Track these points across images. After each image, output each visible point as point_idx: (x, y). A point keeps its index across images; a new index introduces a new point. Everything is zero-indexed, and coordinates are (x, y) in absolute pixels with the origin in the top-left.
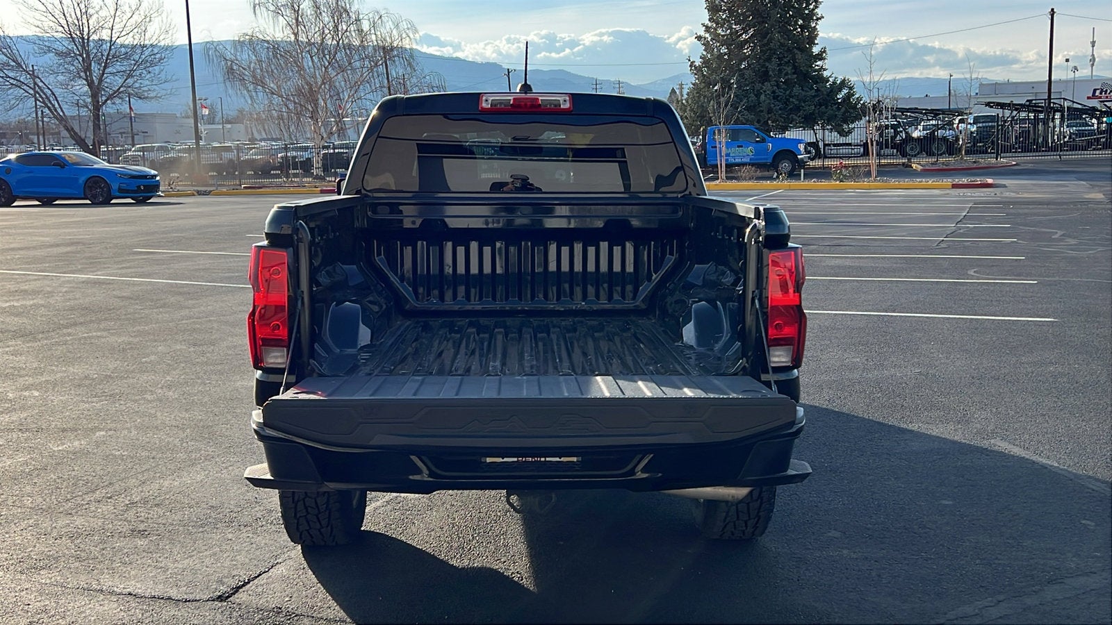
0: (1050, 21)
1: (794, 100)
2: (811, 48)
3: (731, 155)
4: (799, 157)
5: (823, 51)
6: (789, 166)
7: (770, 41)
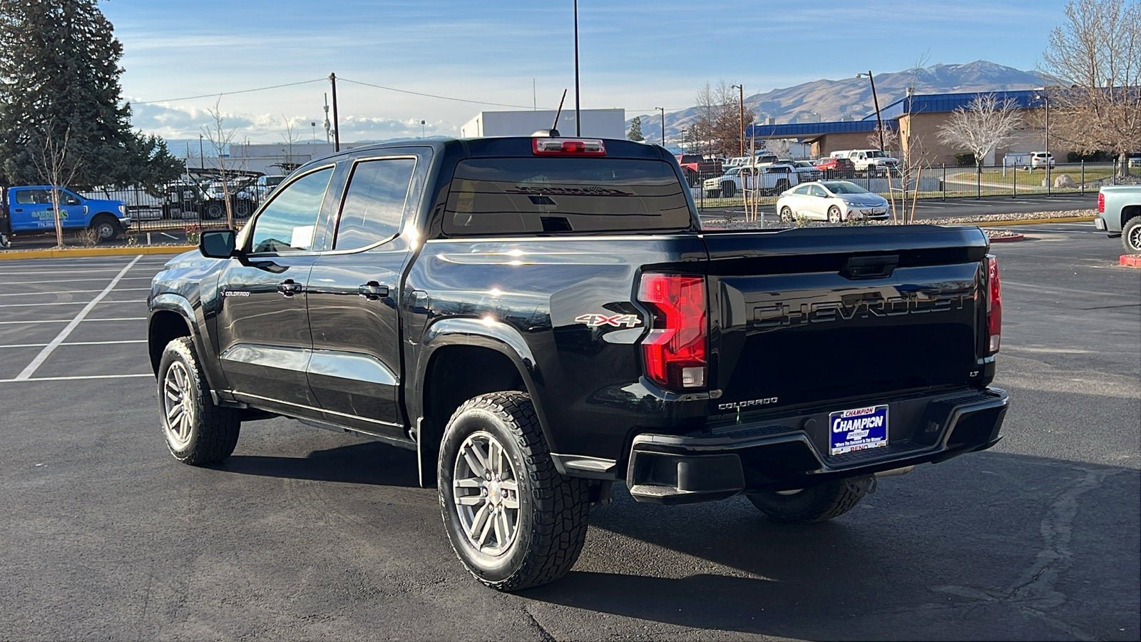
0: (331, 86)
1: (103, 158)
2: (115, 103)
3: (40, 219)
4: (120, 220)
5: (128, 106)
6: (110, 230)
7: (70, 93)
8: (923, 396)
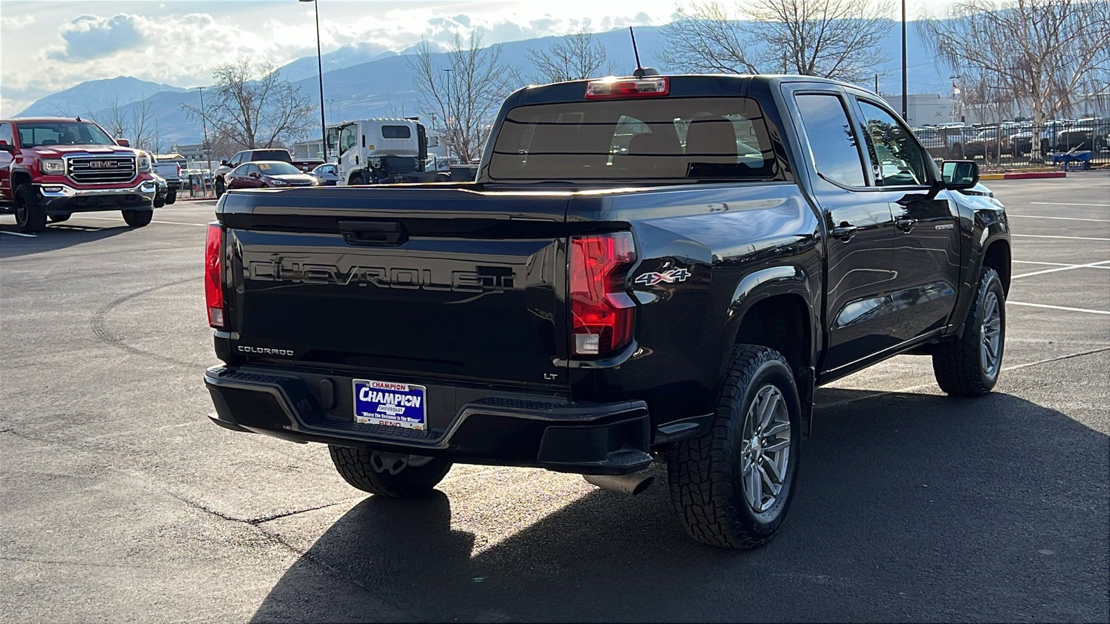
8: (490, 388)
